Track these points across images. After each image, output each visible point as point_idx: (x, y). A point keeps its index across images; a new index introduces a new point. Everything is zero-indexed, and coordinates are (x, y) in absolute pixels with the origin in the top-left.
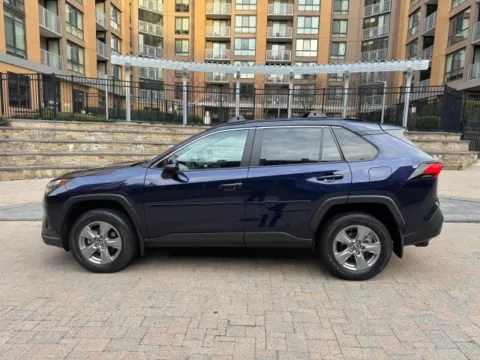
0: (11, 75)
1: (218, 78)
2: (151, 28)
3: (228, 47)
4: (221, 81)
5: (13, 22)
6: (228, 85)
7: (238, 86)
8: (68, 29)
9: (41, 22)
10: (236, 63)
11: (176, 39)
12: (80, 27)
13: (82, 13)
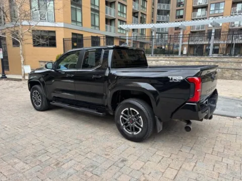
0: (92, 37)
1: (198, 28)
2: (164, 6)
3: (207, 10)
4: (200, 30)
5: (95, 15)
6: (205, 31)
7: (213, 31)
8: (119, 14)
9: (106, 13)
10: (211, 18)
11: (177, 10)
12: (125, 12)
13: (126, 6)
